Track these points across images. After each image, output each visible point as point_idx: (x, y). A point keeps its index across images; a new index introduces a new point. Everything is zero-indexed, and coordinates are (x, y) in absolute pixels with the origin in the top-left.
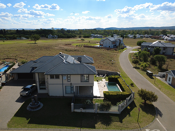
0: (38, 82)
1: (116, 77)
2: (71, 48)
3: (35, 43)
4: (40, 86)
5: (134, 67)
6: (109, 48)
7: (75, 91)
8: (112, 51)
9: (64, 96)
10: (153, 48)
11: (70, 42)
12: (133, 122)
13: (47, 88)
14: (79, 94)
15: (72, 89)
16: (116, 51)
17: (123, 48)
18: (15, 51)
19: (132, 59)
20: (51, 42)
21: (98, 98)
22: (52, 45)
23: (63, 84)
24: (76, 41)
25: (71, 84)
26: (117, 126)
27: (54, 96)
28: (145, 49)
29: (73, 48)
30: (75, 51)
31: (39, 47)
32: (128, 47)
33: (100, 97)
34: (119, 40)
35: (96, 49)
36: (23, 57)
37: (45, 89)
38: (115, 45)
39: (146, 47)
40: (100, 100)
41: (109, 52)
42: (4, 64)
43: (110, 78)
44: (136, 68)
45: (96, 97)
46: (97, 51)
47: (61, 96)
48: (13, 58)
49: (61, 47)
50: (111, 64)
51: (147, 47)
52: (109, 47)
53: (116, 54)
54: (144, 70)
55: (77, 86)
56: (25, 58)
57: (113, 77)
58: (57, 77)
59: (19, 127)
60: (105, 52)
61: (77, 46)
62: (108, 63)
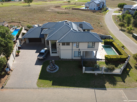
0: (50, 47)
1: (111, 40)
2: (61, 10)
3: (29, 6)
4: (52, 50)
5: (120, 30)
6: (94, 11)
7: (81, 55)
8: (98, 14)
9: (72, 59)
10: (134, 10)
11: (59, 4)
12: (133, 82)
13: (58, 53)
14: (84, 57)
15: (79, 53)
16: (101, 13)
17: (106, 11)
18: (16, 14)
19: (116, 21)
20: (42, 4)
21: (100, 61)
22: (44, 8)
23: (72, 50)
24: (63, 3)
25: (79, 49)
26: (121, 85)
27: (64, 59)
28: (127, 12)
29: (63, 10)
30: (66, 13)
31: (34, 10)
32: (109, 9)
33: (101, 60)
34: (103, 3)
35: (83, 11)
36: (25, 20)
37: (56, 53)
38: (99, 8)
39: (127, 9)
40: (103, 62)
41: (94, 14)
42: (12, 28)
43: (106, 42)
44: (122, 30)
45: (99, 60)
46: (84, 13)
47: (70, 59)
48: (17, 21)
49: (53, 10)
50: (100, 27)
51: (129, 9)
52: (94, 9)
53: (101, 16)
54: (130, 32)
55: (84, 52)
56: (27, 21)
57: (108, 41)
58: (68, 44)
59: (47, 87)
60: (91, 14)
61: (66, 8)
62: (98, 26)
